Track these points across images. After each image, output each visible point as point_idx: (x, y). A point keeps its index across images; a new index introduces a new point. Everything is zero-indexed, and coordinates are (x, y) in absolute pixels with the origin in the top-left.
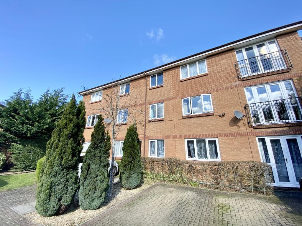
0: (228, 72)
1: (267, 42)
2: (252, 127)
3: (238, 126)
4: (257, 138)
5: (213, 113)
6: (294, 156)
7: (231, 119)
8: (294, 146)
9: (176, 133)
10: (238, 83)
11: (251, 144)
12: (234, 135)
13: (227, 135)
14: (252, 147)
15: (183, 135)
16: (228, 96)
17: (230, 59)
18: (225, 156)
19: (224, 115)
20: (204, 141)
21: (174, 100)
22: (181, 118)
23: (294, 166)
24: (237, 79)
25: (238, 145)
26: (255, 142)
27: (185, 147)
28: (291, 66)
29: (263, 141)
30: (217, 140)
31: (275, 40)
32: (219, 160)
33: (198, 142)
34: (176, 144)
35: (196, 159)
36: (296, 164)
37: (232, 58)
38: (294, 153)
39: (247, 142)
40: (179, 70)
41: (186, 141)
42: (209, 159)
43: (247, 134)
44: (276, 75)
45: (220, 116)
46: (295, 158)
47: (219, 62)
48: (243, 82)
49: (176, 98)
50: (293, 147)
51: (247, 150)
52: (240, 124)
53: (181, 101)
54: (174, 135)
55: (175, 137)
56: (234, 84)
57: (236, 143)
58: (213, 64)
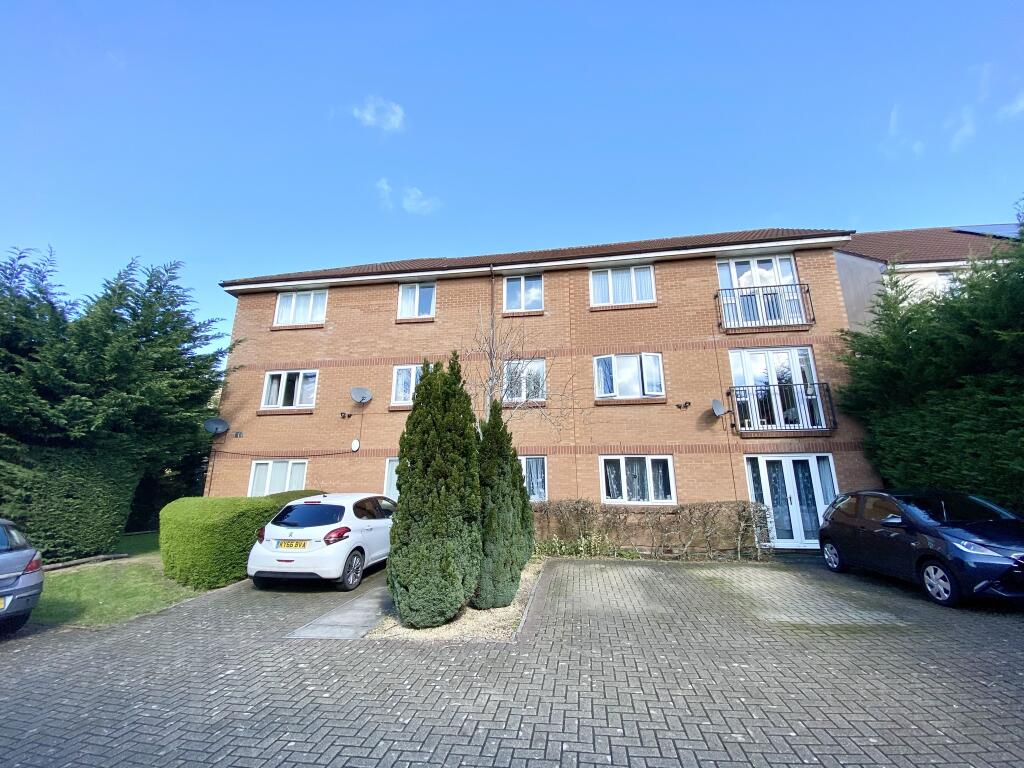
1: (778, 258)
2: (737, 434)
3: (713, 430)
4: (745, 456)
5: (666, 399)
6: (803, 492)
7: (700, 414)
8: (803, 474)
9: (578, 441)
10: (719, 337)
11: (734, 468)
12: (704, 449)
13: (692, 449)
14: (735, 475)
15: (595, 447)
16: (698, 365)
17: (706, 279)
18: (685, 494)
19: (687, 405)
20: (642, 461)
21: (574, 357)
22: (592, 403)
23: (802, 511)
25: (712, 471)
26: (741, 464)
27: (598, 475)
28: (814, 320)
29: (754, 462)
30: (670, 458)
31: (792, 257)
32: (672, 502)
33: (629, 461)
34: (579, 468)
35: (624, 501)
36: (805, 508)
37: (710, 278)
38: (802, 486)
39: (726, 465)
40: (588, 280)
41: (601, 459)
42: (653, 501)
43: (729, 449)
44: (785, 334)
45: (679, 407)
46: (804, 497)
48: (729, 337)
50: (801, 475)
53: (592, 362)
55: (575, 450)
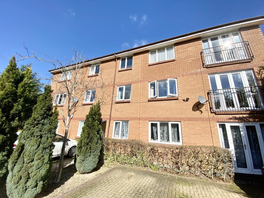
0: (194, 59)
1: (231, 34)
2: (213, 113)
3: (201, 111)
4: (218, 124)
5: (178, 97)
6: (252, 142)
7: (194, 104)
9: (141, 115)
10: (203, 69)
11: (212, 129)
12: (196, 119)
13: (190, 119)
14: (212, 132)
15: (147, 118)
16: (193, 82)
17: (196, 47)
18: (186, 140)
19: (187, 100)
20: (167, 125)
21: (142, 83)
22: (147, 100)
24: (202, 66)
25: (200, 130)
26: (216, 127)
27: (148, 129)
28: (253, 56)
29: (223, 127)
30: (179, 123)
31: (239, 32)
32: (180, 144)
33: (161, 125)
34: (140, 126)
35: (158, 141)
36: (254, 151)
37: (199, 46)
39: (208, 127)
41: (150, 123)
43: (209, 120)
44: (238, 65)
45: (184, 100)
46: (253, 145)
47: (186, 50)
48: (207, 69)
49: (144, 81)
51: (208, 135)
52: (203, 109)
53: (148, 84)
54: (139, 117)
55: (140, 119)
56: (199, 70)
57: (198, 128)
58: (180, 51)
